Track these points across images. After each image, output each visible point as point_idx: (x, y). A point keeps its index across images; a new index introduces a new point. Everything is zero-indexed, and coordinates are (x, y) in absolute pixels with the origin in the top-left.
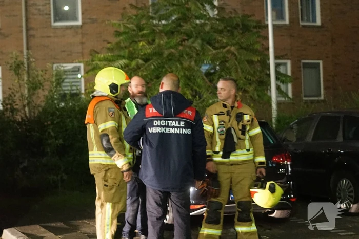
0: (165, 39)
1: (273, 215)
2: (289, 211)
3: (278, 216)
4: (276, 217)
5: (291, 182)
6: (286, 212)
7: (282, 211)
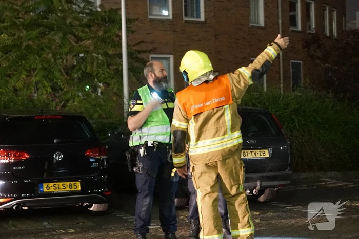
0: (25, 32)
1: (91, 209)
2: (106, 205)
3: (95, 210)
4: (94, 210)
5: (106, 176)
6: (103, 205)
7: (99, 205)
